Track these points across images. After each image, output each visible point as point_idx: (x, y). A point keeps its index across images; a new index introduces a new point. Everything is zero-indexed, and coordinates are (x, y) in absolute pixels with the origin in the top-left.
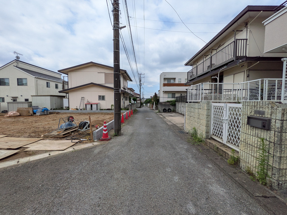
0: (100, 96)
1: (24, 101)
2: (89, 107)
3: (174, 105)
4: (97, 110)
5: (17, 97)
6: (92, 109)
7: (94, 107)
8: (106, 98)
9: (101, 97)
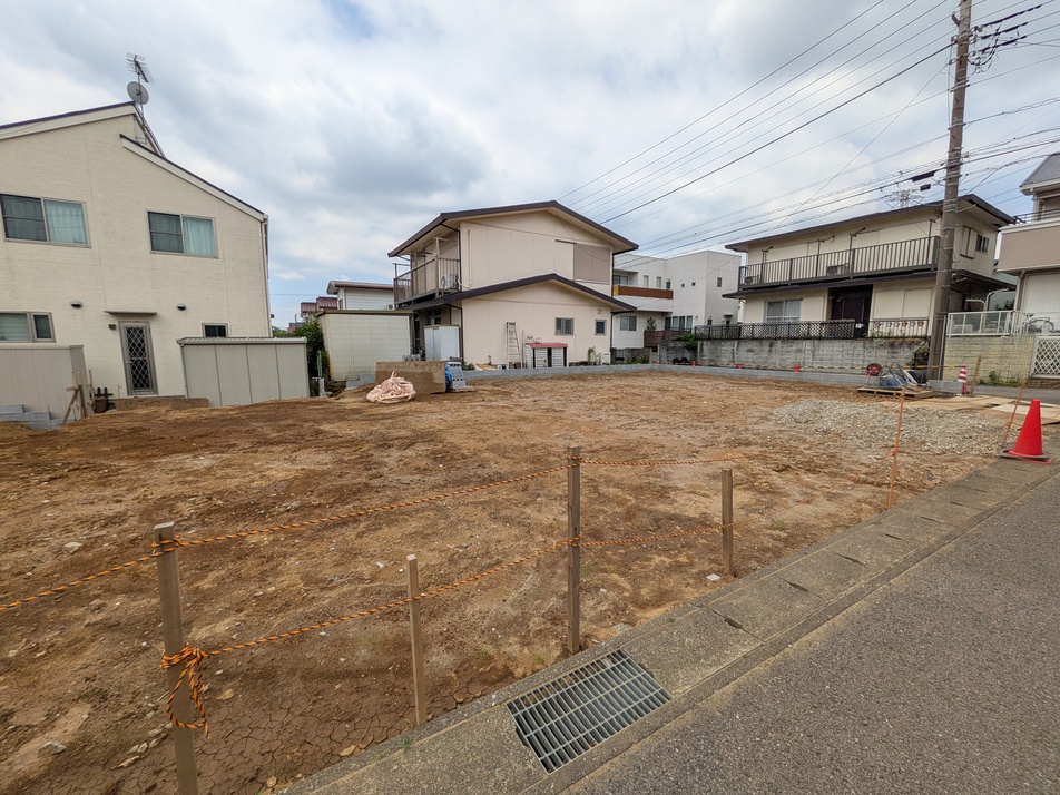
0: (559, 321)
1: (199, 333)
2: (542, 355)
3: (693, 349)
4: (565, 365)
5: (153, 315)
6: (550, 365)
7: (557, 355)
8: (576, 327)
9: (563, 325)
